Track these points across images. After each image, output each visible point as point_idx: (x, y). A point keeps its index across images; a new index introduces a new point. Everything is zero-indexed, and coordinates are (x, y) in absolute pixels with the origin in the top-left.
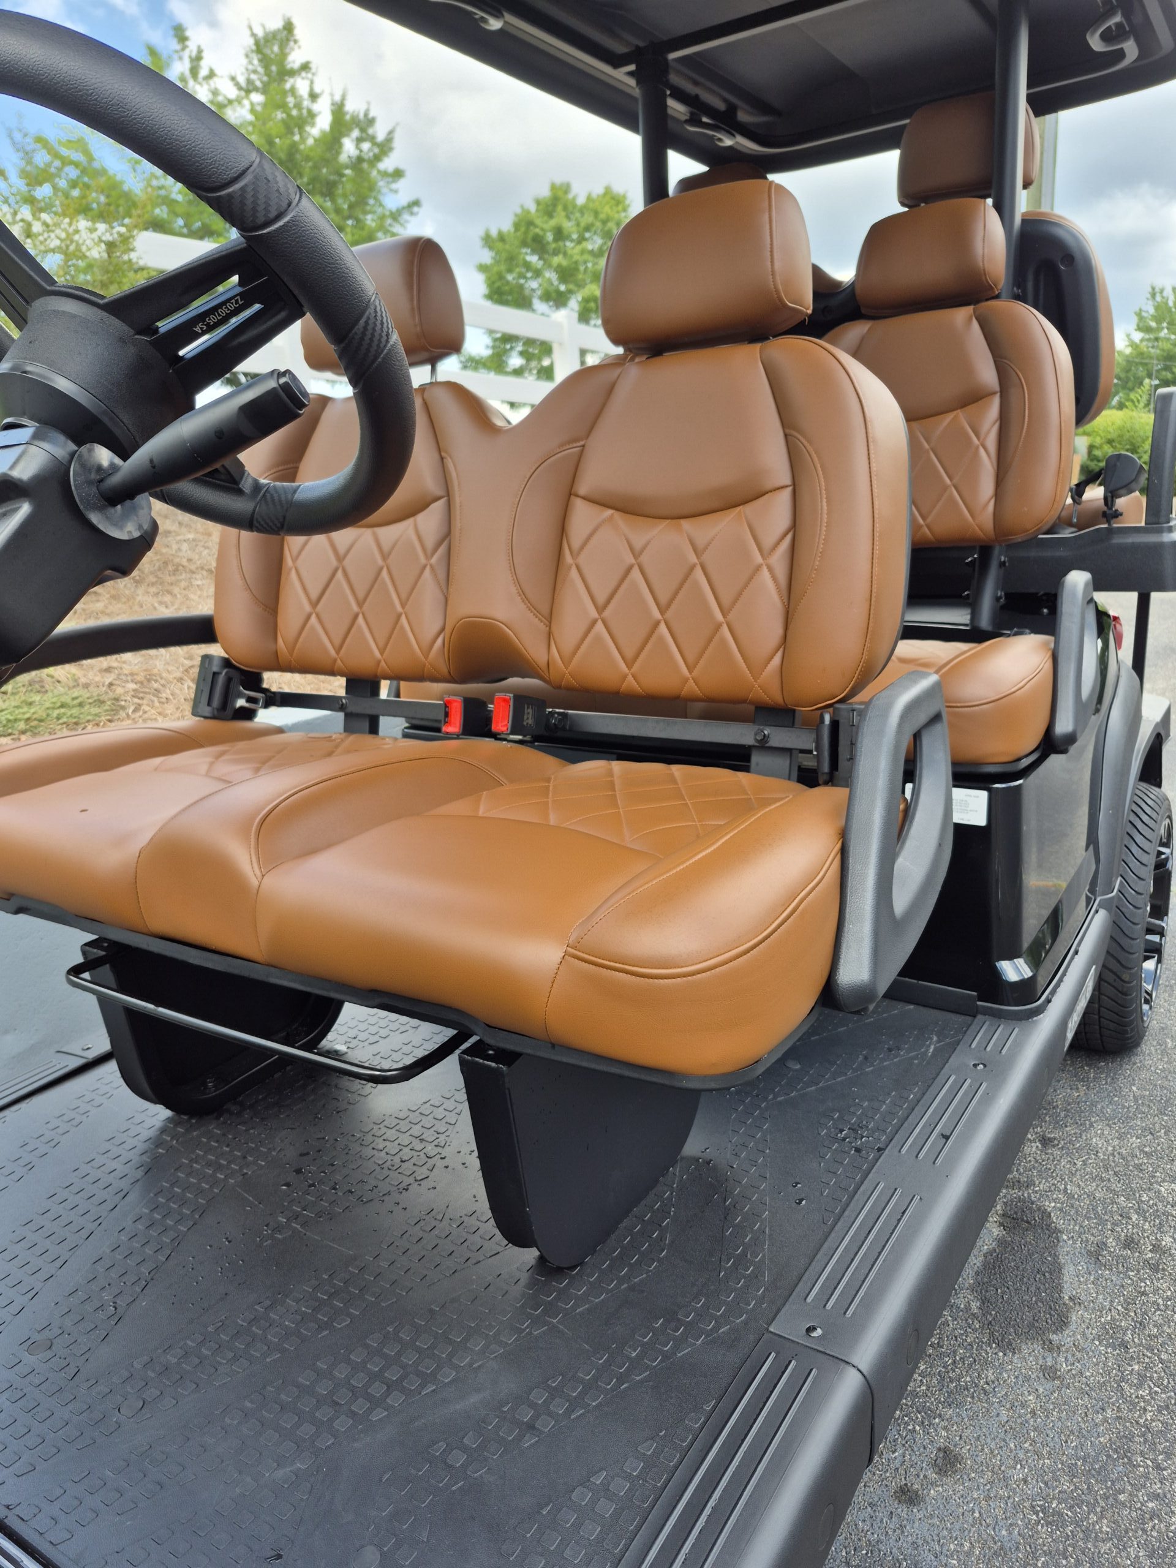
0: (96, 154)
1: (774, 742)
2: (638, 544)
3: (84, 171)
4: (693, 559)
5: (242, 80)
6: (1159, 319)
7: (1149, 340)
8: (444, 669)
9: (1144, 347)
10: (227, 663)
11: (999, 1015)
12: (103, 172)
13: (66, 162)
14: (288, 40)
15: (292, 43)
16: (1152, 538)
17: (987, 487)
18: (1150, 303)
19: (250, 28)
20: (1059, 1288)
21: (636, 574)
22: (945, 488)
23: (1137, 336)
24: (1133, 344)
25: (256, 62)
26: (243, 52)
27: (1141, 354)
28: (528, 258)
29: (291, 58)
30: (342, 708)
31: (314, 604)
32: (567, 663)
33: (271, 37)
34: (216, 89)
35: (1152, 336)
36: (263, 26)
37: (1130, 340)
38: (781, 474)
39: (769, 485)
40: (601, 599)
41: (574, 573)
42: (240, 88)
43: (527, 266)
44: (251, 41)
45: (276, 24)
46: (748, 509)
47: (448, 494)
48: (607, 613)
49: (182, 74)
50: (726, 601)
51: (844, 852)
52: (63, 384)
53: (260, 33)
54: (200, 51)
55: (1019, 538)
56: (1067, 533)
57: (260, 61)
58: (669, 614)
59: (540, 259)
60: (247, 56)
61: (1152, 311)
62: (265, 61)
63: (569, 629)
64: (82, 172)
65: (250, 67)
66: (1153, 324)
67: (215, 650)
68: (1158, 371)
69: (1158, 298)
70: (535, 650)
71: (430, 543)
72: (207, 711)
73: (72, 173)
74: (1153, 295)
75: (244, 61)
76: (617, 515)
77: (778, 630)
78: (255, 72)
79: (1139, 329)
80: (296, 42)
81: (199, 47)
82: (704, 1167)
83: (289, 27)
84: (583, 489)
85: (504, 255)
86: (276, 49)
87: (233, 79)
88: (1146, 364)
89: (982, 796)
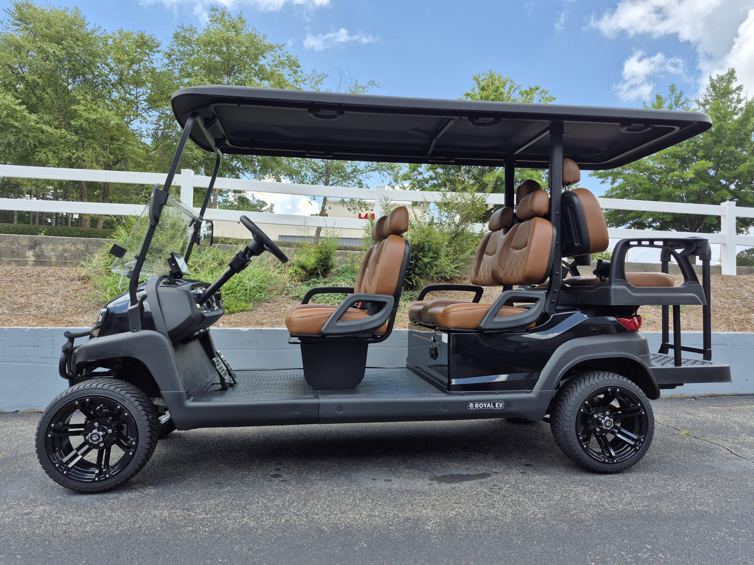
16: (608, 287)
89: (447, 335)
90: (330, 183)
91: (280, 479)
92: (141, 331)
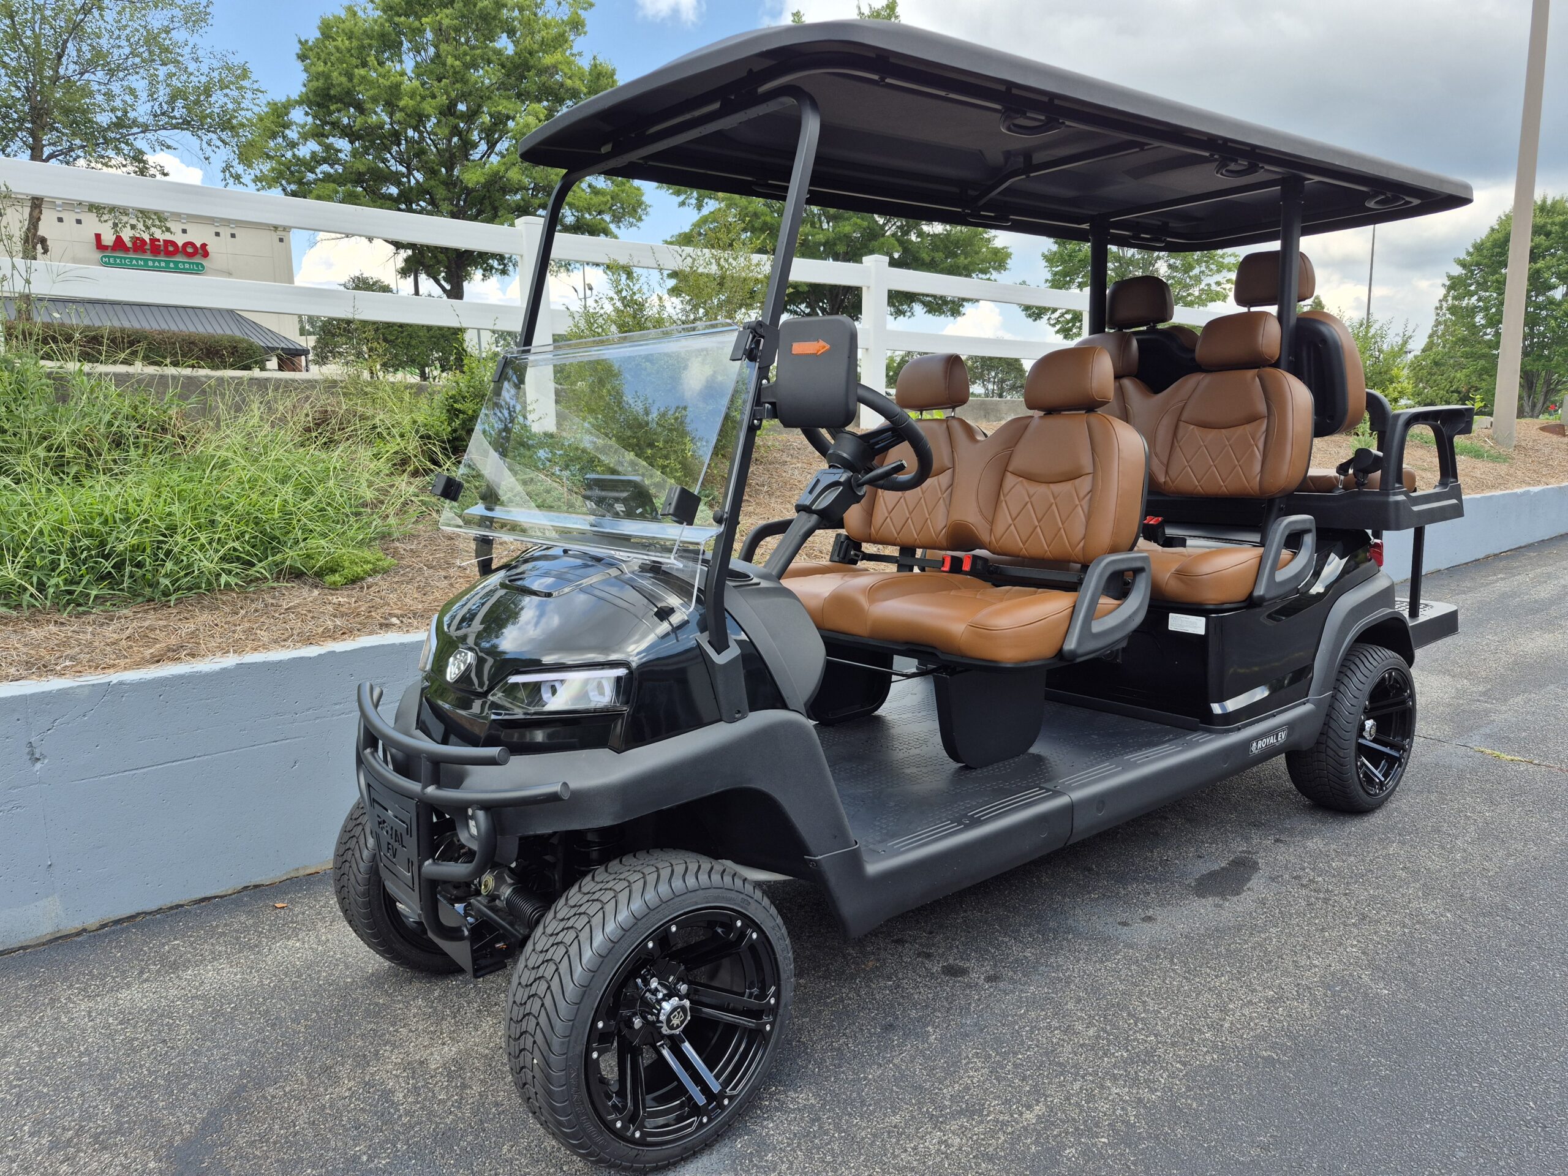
2: (1031, 493)
8: (944, 545)
10: (847, 537)
16: (1381, 499)
17: (1257, 467)
20: (1244, 885)
21: (1029, 505)
22: (1235, 466)
30: (897, 562)
31: (890, 513)
32: (997, 541)
38: (1089, 468)
39: (1084, 472)
40: (1014, 516)
41: (1004, 504)
46: (1077, 481)
47: (954, 467)
48: (1016, 522)
50: (1064, 519)
52: (845, 455)
58: (1041, 523)
63: (1000, 528)
67: (843, 532)
70: (985, 537)
71: (944, 488)
72: (837, 559)
76: (1024, 480)
82: (1039, 759)
84: (1010, 469)
89: (1203, 620)
90: (47, 151)
91: (977, 976)
92: (751, 714)
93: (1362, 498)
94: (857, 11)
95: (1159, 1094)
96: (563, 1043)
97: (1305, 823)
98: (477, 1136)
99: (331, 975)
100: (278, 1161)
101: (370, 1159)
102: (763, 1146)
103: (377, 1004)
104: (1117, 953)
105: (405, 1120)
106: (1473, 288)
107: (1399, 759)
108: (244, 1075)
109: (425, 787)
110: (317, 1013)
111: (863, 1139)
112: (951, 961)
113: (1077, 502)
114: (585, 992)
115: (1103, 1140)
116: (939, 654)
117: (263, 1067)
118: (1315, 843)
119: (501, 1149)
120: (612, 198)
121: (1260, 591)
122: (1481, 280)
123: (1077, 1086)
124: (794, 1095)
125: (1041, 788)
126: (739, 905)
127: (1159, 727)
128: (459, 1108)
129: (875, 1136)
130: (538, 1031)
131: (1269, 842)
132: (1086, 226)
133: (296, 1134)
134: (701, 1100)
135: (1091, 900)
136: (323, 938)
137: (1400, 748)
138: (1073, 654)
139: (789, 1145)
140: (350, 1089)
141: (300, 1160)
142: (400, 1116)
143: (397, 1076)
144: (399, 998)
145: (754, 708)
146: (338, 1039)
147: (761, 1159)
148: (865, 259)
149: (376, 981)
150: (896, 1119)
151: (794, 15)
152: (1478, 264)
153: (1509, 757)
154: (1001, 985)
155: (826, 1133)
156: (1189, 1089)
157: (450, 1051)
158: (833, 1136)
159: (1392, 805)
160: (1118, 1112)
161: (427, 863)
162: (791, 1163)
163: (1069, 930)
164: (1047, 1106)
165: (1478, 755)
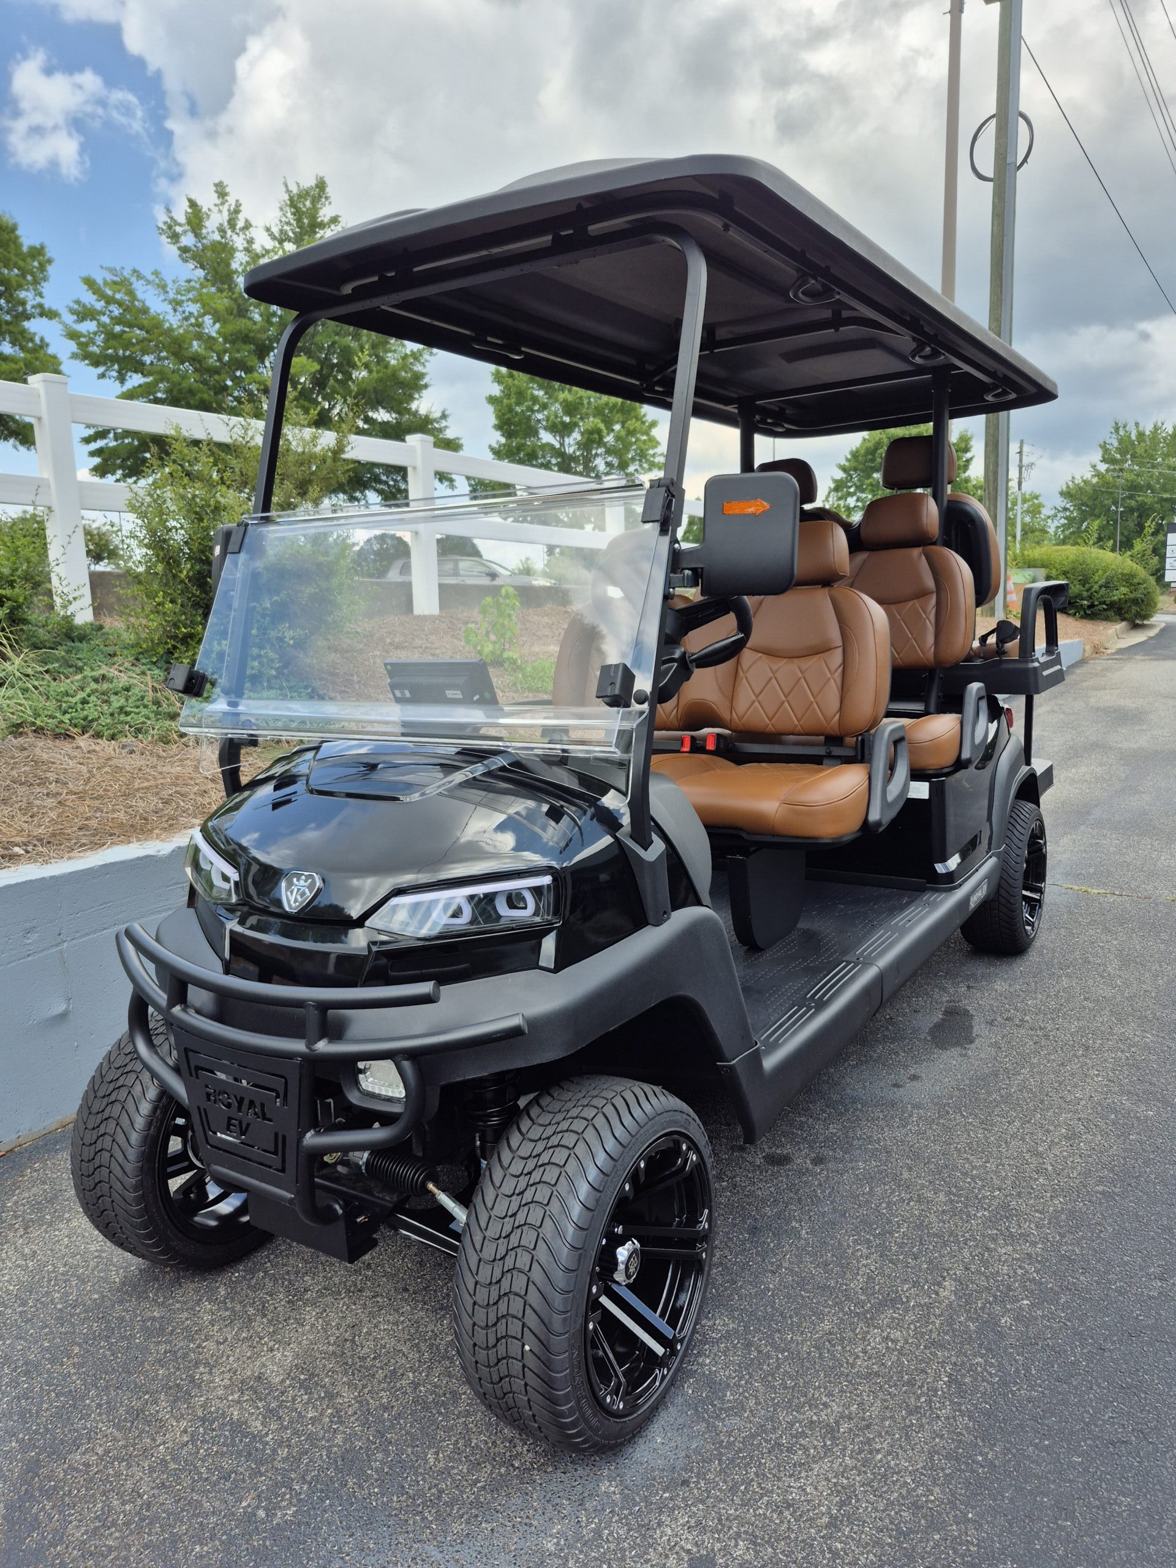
0: (140, 295)
1: (833, 754)
2: (774, 668)
3: (127, 310)
4: (800, 675)
5: (275, 230)
6: (1123, 451)
7: (1114, 470)
8: (676, 724)
9: (1109, 477)
11: (936, 890)
12: (145, 311)
13: (109, 301)
14: (320, 197)
15: (323, 200)
16: (1023, 666)
17: (930, 639)
18: (1114, 436)
19: (286, 186)
20: (971, 1033)
21: (773, 681)
22: (909, 639)
23: (1103, 467)
24: (1098, 474)
25: (289, 215)
26: (279, 205)
27: (1107, 484)
28: (536, 393)
29: (321, 213)
32: (740, 719)
33: (304, 194)
34: (252, 239)
35: (1117, 467)
36: (298, 184)
37: (1095, 470)
38: (838, 641)
39: (834, 645)
41: (744, 681)
42: (274, 238)
43: (535, 399)
44: (286, 197)
45: (309, 182)
46: (823, 655)
48: (760, 698)
49: (221, 225)
50: (815, 693)
51: (870, 778)
53: (295, 190)
54: (238, 205)
55: (947, 665)
56: (978, 662)
57: (294, 214)
58: (789, 698)
59: (546, 393)
60: (281, 209)
61: (1116, 444)
62: (298, 214)
63: (742, 705)
64: (124, 310)
65: (284, 219)
66: (1118, 456)
68: (1123, 499)
69: (1122, 433)
70: (725, 715)
73: (116, 311)
74: (1117, 429)
75: (279, 214)
76: (764, 656)
77: (838, 704)
78: (288, 223)
79: (1104, 460)
80: (327, 198)
81: (237, 201)
83: (321, 185)
85: (513, 390)
86: (308, 203)
87: (268, 229)
88: (1112, 493)
89: (927, 784)
91: (802, 1159)
92: (673, 914)
93: (1004, 666)
94: (284, 189)
95: (1040, 1246)
96: (565, 1320)
97: (980, 968)
98: (387, 1452)
99: (67, 1294)
100: (146, 1546)
101: (270, 1514)
102: (715, 1387)
103: (154, 1319)
104: (910, 1116)
105: (283, 1452)
106: (852, 490)
107: (1039, 901)
108: (24, 1447)
109: (310, 1044)
110: (80, 1345)
111: (809, 1354)
112: (767, 1150)
113: (829, 675)
114: (580, 1255)
115: (1025, 1302)
116: (745, 836)
117: (47, 1430)
118: (1000, 986)
119: (426, 1461)
120: (26, 365)
121: (966, 755)
122: (858, 484)
123: (966, 1252)
124: (709, 1324)
125: (848, 963)
126: (682, 1126)
127: (888, 891)
128: (341, 1422)
129: (818, 1348)
130: (528, 1311)
131: (963, 989)
132: (730, 408)
133: (149, 1505)
134: (659, 1350)
135: (854, 1067)
136: (26, 1250)
137: (1040, 891)
138: (878, 824)
139: (741, 1379)
140: (185, 1431)
141: (175, 1539)
142: (274, 1451)
143: (238, 1402)
144: (178, 1305)
145: (676, 907)
146: (129, 1373)
147: (722, 1399)
148: (408, 438)
149: (132, 1288)
150: (826, 1326)
151: (216, 185)
152: (855, 470)
153: (1096, 891)
154: (830, 1165)
155: (769, 1357)
156: (1062, 1236)
157: (286, 1356)
158: (778, 1358)
159: (1037, 943)
160: (1020, 1272)
161: (309, 1135)
162: (756, 1398)
163: (854, 1101)
164: (955, 1280)
165: (1071, 892)
